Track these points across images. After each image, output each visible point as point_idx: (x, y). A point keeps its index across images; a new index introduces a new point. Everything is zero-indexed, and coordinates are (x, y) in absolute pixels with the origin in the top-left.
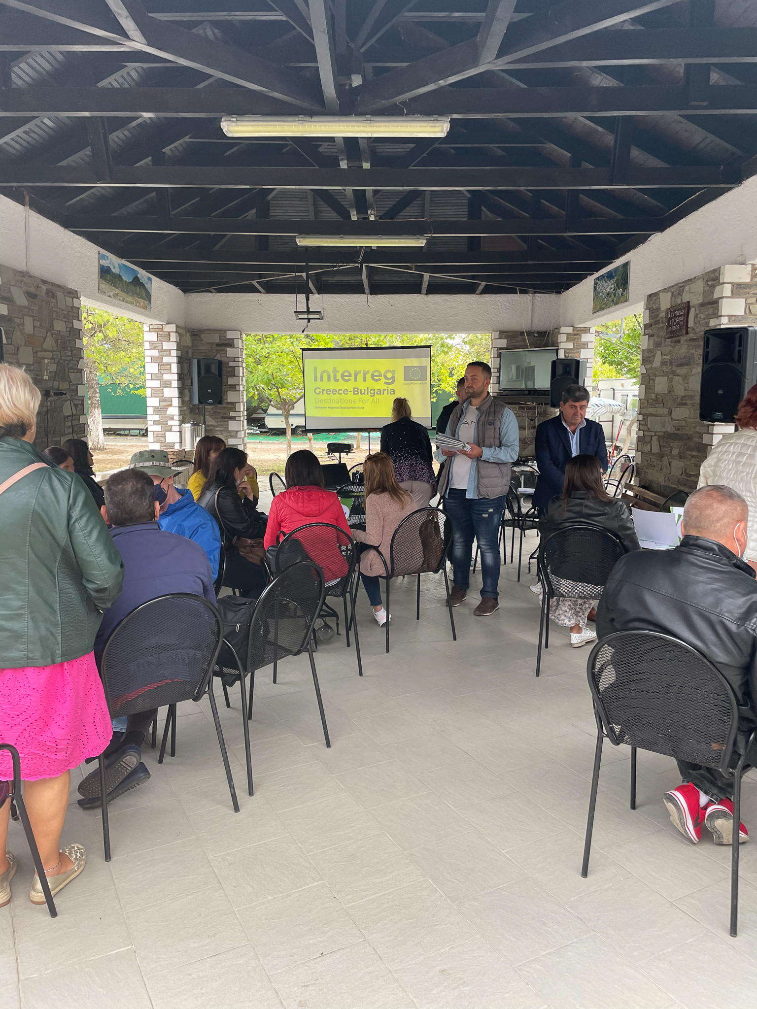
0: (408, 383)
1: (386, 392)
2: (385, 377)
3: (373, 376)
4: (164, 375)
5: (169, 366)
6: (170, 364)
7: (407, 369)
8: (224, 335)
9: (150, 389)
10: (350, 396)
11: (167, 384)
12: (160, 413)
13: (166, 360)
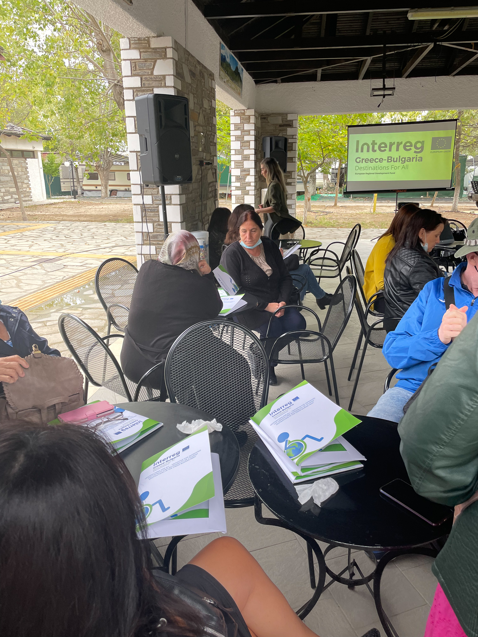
0: (434, 152)
1: (414, 160)
2: (416, 147)
3: (405, 147)
4: (245, 151)
5: (248, 143)
6: (249, 142)
7: (434, 140)
8: (286, 117)
9: (234, 162)
10: (385, 163)
11: (246, 158)
12: (241, 181)
13: (246, 138)
